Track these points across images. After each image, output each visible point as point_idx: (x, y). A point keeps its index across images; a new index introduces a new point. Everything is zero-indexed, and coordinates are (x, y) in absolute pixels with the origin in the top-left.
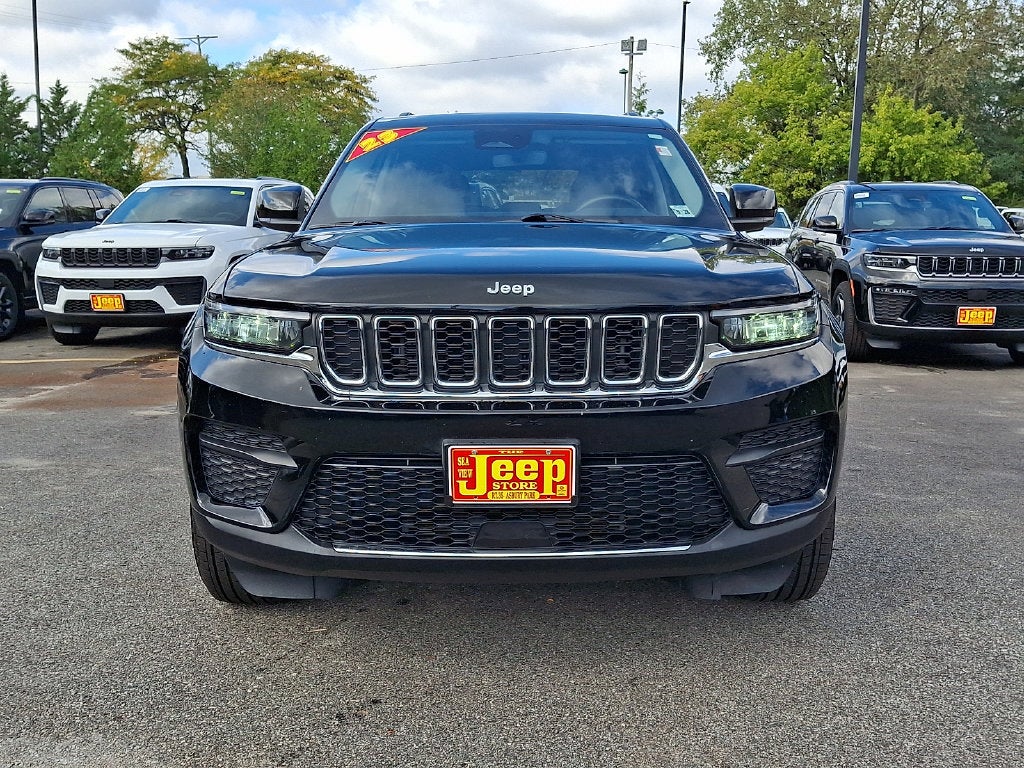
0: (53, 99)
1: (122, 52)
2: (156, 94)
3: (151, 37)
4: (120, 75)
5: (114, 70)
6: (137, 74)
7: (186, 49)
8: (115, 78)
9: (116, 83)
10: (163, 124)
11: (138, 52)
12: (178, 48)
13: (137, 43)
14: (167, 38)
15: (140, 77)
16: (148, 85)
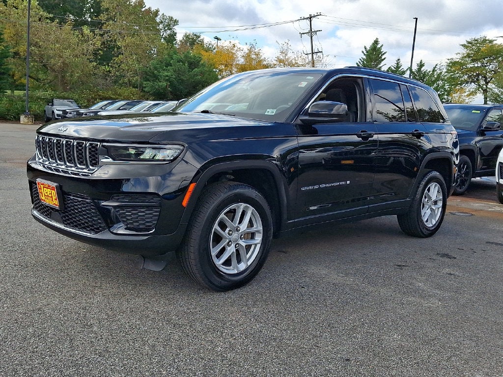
0: (418, 69)
1: (462, 45)
2: (476, 65)
3: (478, 37)
4: (459, 56)
5: (457, 54)
6: (468, 56)
7: (495, 42)
8: (457, 58)
9: (457, 60)
10: (478, 80)
11: (470, 45)
12: (491, 42)
13: (470, 41)
14: (486, 37)
15: (469, 57)
16: (473, 61)
